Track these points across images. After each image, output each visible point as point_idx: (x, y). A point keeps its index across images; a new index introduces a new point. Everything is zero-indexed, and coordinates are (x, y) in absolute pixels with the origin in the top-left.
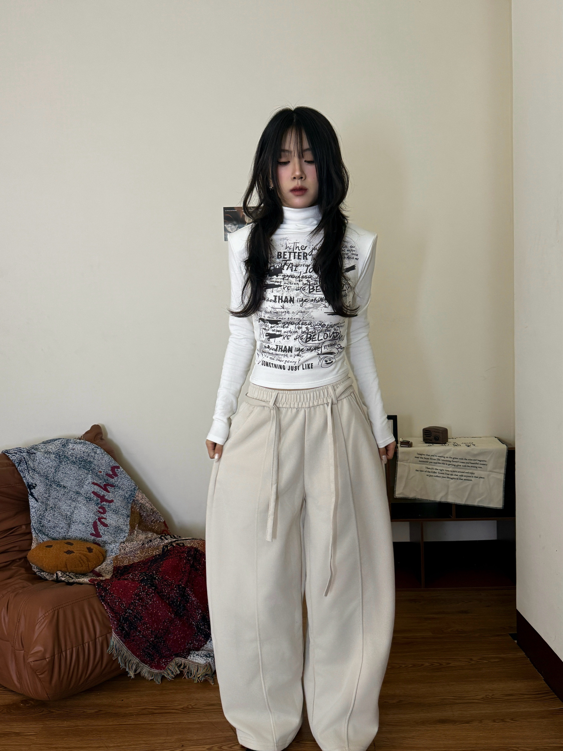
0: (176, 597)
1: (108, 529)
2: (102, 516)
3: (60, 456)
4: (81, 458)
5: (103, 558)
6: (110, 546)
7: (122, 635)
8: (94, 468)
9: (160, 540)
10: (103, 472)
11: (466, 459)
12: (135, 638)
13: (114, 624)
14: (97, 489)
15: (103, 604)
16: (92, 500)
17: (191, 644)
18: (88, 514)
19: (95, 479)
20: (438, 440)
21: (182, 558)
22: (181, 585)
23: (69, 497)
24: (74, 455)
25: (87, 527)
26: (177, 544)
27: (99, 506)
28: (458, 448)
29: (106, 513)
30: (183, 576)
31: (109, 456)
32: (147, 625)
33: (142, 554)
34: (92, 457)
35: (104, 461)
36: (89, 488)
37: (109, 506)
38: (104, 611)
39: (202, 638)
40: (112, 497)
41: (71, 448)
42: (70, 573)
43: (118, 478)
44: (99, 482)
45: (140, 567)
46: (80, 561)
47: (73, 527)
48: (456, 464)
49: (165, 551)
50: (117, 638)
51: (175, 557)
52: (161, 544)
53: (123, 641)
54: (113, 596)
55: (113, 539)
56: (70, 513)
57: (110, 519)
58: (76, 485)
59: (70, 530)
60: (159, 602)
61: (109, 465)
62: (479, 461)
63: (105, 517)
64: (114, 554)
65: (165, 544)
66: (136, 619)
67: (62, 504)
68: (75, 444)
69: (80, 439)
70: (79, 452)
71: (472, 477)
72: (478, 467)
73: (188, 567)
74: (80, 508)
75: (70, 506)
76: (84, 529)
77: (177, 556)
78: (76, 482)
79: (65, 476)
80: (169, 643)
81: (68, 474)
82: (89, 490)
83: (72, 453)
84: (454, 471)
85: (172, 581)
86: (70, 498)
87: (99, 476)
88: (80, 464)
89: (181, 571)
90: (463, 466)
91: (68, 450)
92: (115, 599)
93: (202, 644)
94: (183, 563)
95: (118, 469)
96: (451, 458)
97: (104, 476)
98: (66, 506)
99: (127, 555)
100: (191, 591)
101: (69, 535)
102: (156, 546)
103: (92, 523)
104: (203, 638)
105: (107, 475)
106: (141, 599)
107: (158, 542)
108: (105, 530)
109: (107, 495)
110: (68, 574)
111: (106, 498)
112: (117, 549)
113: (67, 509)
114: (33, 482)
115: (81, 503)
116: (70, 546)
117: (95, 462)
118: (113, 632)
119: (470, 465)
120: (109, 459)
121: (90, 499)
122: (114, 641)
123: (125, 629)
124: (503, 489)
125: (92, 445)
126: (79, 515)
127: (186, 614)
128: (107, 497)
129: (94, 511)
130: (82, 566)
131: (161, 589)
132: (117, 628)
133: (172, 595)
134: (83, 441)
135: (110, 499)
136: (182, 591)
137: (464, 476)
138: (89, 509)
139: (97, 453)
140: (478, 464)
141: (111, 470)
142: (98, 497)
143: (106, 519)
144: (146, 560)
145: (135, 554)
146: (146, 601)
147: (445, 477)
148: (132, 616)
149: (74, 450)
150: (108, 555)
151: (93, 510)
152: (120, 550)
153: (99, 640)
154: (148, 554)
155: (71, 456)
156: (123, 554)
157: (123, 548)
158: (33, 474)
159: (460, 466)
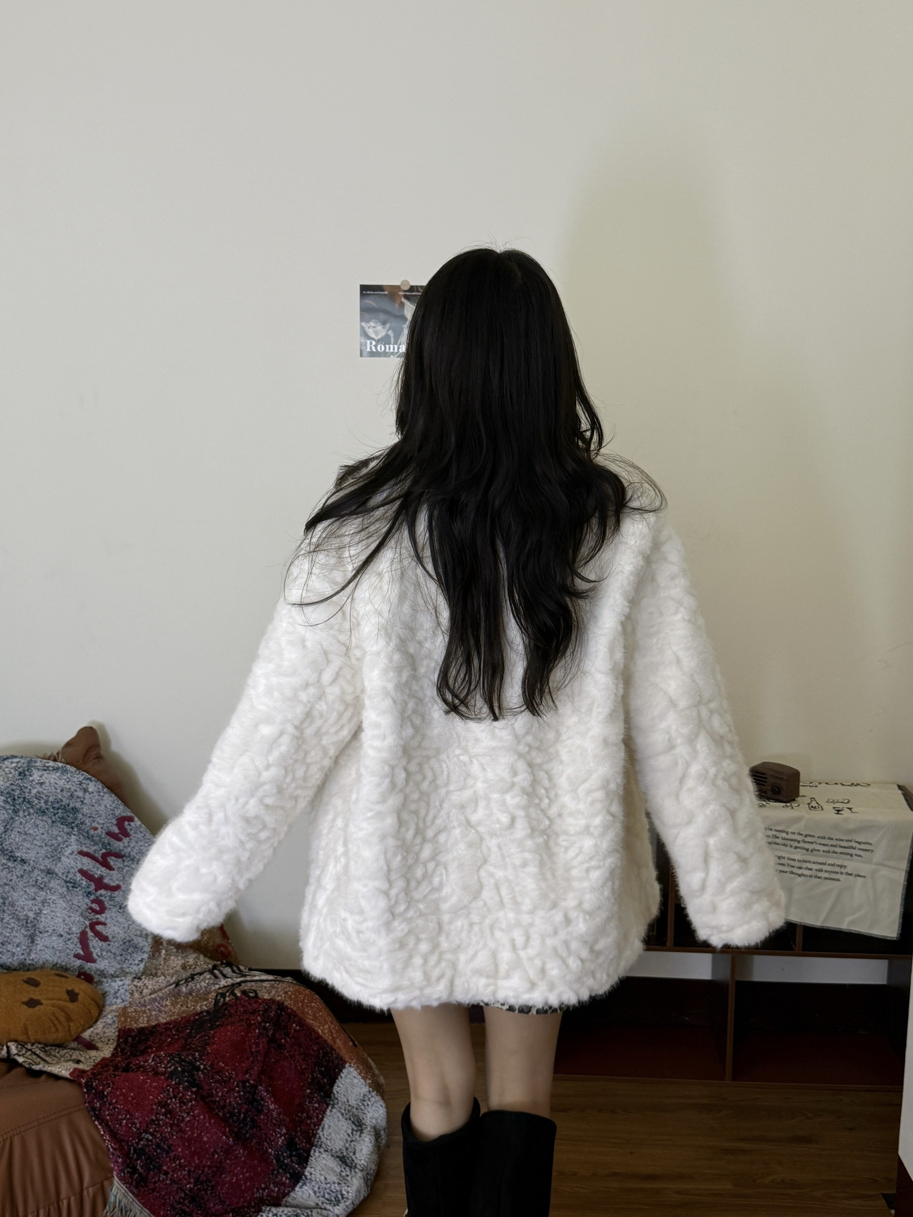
0: (238, 1104)
1: (109, 945)
2: (98, 918)
3: (14, 799)
4: (58, 802)
5: (98, 1012)
6: (113, 984)
7: (132, 1182)
8: (82, 821)
9: (210, 979)
10: (100, 829)
11: (832, 837)
12: (157, 1185)
13: (117, 1162)
14: (88, 864)
15: (96, 1126)
16: (76, 886)
17: (264, 1190)
18: (70, 917)
19: (85, 844)
20: (779, 793)
21: (252, 1025)
22: (248, 1081)
23: (33, 881)
24: (42, 796)
25: (69, 943)
26: (244, 992)
27: (92, 897)
28: (817, 815)
29: (107, 911)
30: (252, 1062)
31: (113, 795)
32: (180, 1160)
33: (175, 1008)
34: (79, 800)
35: (103, 807)
36: (73, 863)
37: (112, 898)
38: (98, 1138)
39: (286, 1179)
40: (117, 880)
41: (37, 781)
42: (32, 1045)
43: (130, 839)
44: (91, 850)
45: (169, 1036)
46: (52, 1022)
47: (40, 942)
48: (810, 847)
49: (220, 1004)
50: (122, 1187)
51: (238, 1022)
52: (213, 988)
53: (133, 1194)
54: (116, 1108)
55: (118, 966)
56: (35, 914)
57: (112, 925)
58: (46, 856)
59: (34, 948)
60: (205, 1117)
61: (113, 814)
62: (857, 842)
63: (103, 920)
64: (119, 1001)
65: (219, 988)
66: (159, 1151)
67: (19, 895)
68: (44, 772)
69: (55, 760)
70: (53, 788)
71: (842, 873)
72: (854, 855)
73: (263, 1042)
74: (53, 903)
75: (34, 899)
76: (61, 945)
77: (243, 1020)
78: (47, 850)
79: (24, 840)
80: (222, 1189)
81: (30, 834)
82: (72, 865)
83: (38, 792)
84: (805, 862)
85: (232, 1074)
86: (34, 883)
87: (92, 837)
88: (55, 815)
89: (248, 1050)
90: (823, 851)
91: (31, 785)
92: (119, 1114)
93: (286, 1191)
94: (253, 1034)
95: (131, 823)
96: (802, 835)
97: (104, 837)
98: (25, 898)
99: (145, 1006)
100: (267, 1091)
101: (31, 958)
102: (201, 992)
103: (77, 934)
104: (288, 1179)
105: (109, 834)
106: (169, 1112)
107: (207, 981)
108: (104, 947)
109: (108, 875)
110: (29, 1046)
111: (106, 881)
112: (126, 991)
113: (28, 905)
115: (57, 893)
116: (33, 988)
117: (85, 810)
118: (115, 1177)
119: (838, 850)
120: (114, 803)
121: (75, 885)
122: (117, 1193)
123: (138, 1170)
124: (901, 902)
125: (78, 774)
126: (52, 918)
127: (256, 1134)
128: (107, 878)
129: (82, 908)
130: (57, 1030)
131: (209, 1090)
132: (122, 1171)
133: (230, 1101)
134: (60, 765)
135: (113, 884)
136: (249, 1092)
137: (826, 871)
138: (73, 904)
139: (88, 791)
140: (855, 848)
141: (116, 825)
142: (91, 880)
143: (104, 924)
144: (182, 1019)
145: (162, 1006)
146: (180, 1116)
147: (786, 872)
148: (152, 1145)
149: (43, 786)
150: (108, 1002)
151: (79, 907)
152: (132, 994)
153: (88, 1193)
154: (187, 1007)
155: (37, 799)
156: (137, 1006)
157: (138, 989)
159: (819, 851)
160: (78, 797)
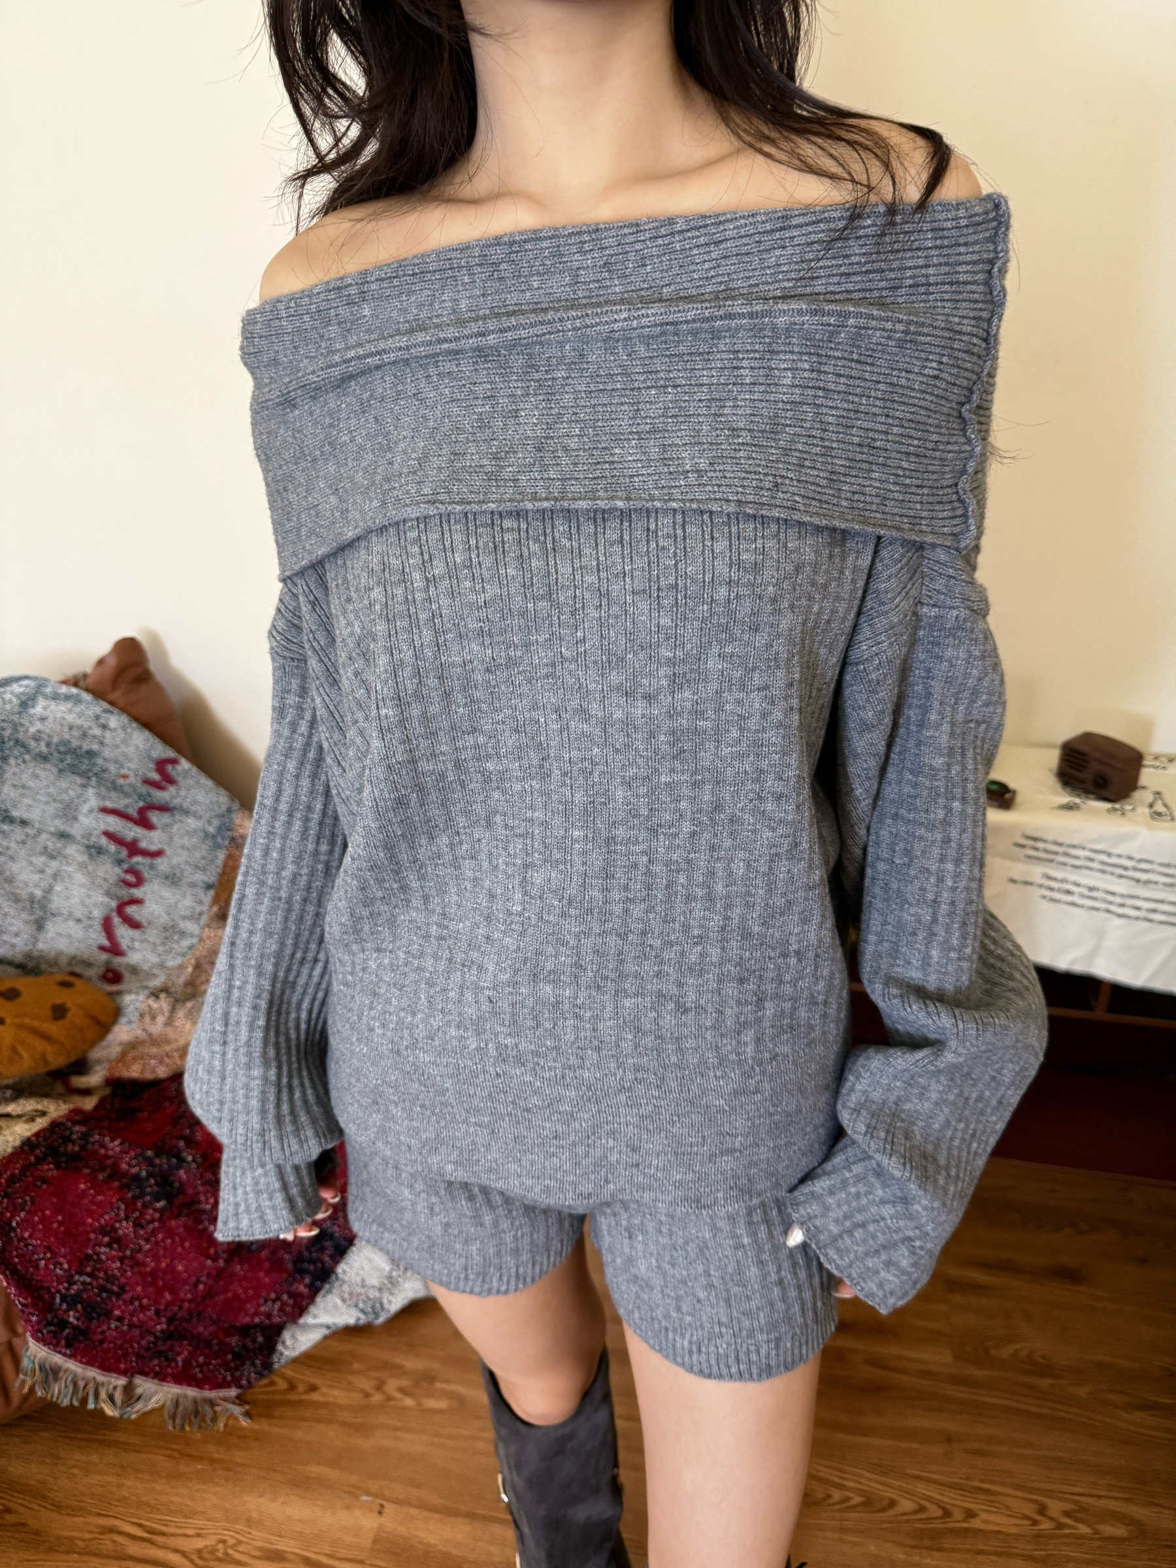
1: (144, 933)
2: (132, 895)
4: (65, 744)
6: (133, 996)
7: (60, 1341)
8: (103, 768)
10: (132, 777)
12: (107, 1335)
13: (30, 1320)
14: (114, 824)
16: (103, 852)
17: (274, 1301)
18: (91, 896)
19: (111, 797)
20: (1105, 785)
23: (40, 848)
24: (43, 735)
25: (89, 930)
27: (125, 866)
28: (1161, 830)
29: (145, 884)
31: (147, 732)
34: (96, 740)
35: (133, 748)
37: (152, 867)
40: (162, 842)
41: (39, 716)
43: (178, 787)
44: (120, 803)
50: (42, 1349)
54: (30, 1245)
56: (43, 892)
57: (151, 904)
58: (56, 815)
59: (42, 936)
61: (149, 755)
63: (139, 896)
67: (21, 867)
68: (52, 702)
69: (72, 685)
70: (59, 725)
74: (68, 876)
75: (43, 871)
76: (80, 933)
78: (57, 807)
79: (23, 795)
81: (29, 787)
82: (93, 826)
83: (38, 731)
84: (1132, 897)
86: (42, 850)
87: (121, 787)
88: (62, 762)
90: (1162, 884)
91: (30, 722)
92: (33, 1252)
95: (177, 767)
96: (1132, 859)
97: (139, 786)
98: (30, 871)
101: (39, 948)
103: (99, 919)
105: (147, 782)
106: (117, 1240)
108: (137, 937)
109: (145, 837)
111: (143, 844)
113: (33, 880)
115: (75, 863)
117: (107, 753)
118: (29, 1338)
120: (148, 741)
121: (100, 851)
122: (36, 1353)
123: (71, 1323)
125: (97, 705)
126: (67, 897)
128: (145, 841)
129: (110, 881)
132: (40, 1330)
134: (76, 691)
135: (155, 848)
138: (96, 878)
139: (108, 728)
141: (155, 770)
142: (121, 845)
143: (139, 903)
148: (91, 1289)
149: (46, 722)
151: (106, 881)
155: (35, 740)
160: (94, 736)
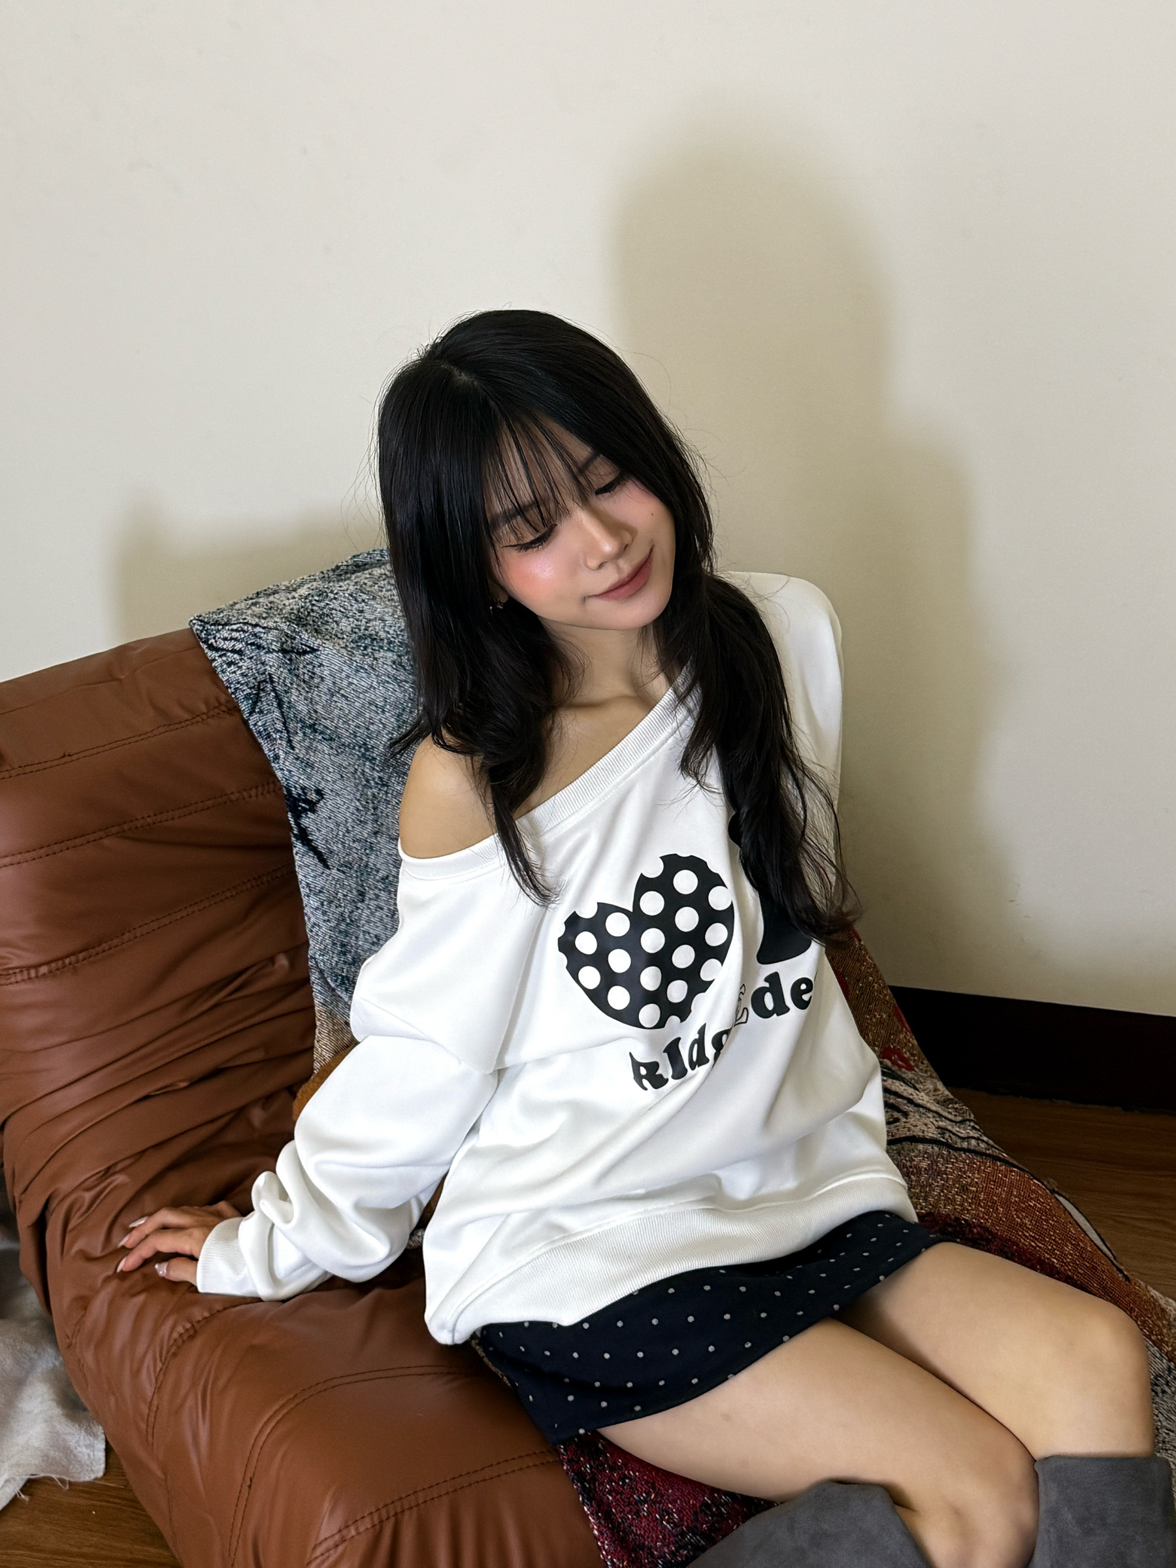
114: (307, 783)
158: (308, 748)
